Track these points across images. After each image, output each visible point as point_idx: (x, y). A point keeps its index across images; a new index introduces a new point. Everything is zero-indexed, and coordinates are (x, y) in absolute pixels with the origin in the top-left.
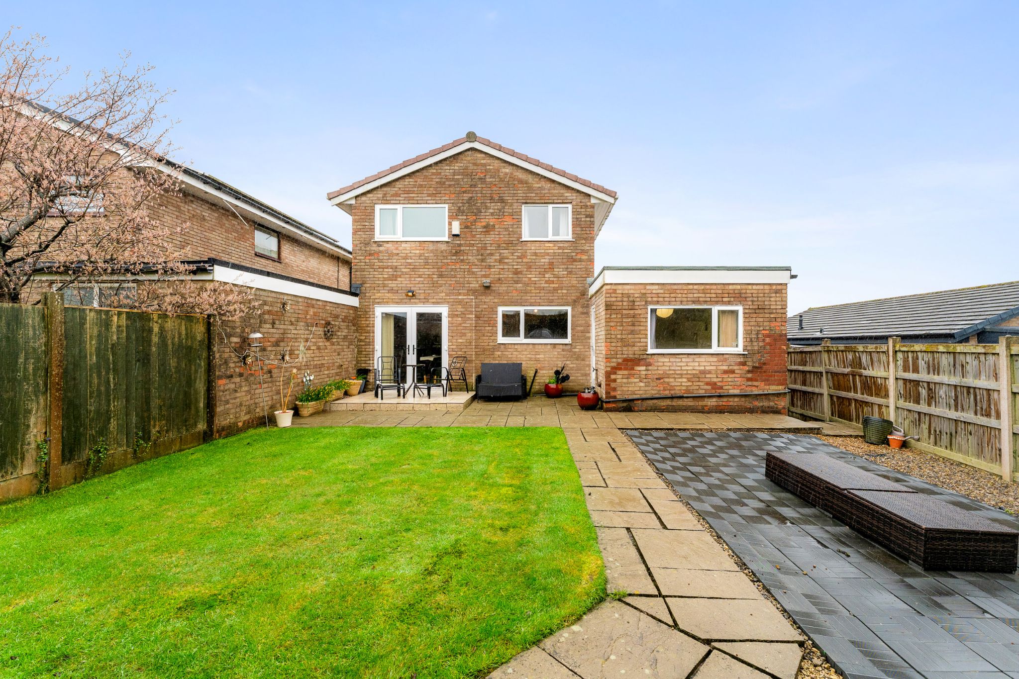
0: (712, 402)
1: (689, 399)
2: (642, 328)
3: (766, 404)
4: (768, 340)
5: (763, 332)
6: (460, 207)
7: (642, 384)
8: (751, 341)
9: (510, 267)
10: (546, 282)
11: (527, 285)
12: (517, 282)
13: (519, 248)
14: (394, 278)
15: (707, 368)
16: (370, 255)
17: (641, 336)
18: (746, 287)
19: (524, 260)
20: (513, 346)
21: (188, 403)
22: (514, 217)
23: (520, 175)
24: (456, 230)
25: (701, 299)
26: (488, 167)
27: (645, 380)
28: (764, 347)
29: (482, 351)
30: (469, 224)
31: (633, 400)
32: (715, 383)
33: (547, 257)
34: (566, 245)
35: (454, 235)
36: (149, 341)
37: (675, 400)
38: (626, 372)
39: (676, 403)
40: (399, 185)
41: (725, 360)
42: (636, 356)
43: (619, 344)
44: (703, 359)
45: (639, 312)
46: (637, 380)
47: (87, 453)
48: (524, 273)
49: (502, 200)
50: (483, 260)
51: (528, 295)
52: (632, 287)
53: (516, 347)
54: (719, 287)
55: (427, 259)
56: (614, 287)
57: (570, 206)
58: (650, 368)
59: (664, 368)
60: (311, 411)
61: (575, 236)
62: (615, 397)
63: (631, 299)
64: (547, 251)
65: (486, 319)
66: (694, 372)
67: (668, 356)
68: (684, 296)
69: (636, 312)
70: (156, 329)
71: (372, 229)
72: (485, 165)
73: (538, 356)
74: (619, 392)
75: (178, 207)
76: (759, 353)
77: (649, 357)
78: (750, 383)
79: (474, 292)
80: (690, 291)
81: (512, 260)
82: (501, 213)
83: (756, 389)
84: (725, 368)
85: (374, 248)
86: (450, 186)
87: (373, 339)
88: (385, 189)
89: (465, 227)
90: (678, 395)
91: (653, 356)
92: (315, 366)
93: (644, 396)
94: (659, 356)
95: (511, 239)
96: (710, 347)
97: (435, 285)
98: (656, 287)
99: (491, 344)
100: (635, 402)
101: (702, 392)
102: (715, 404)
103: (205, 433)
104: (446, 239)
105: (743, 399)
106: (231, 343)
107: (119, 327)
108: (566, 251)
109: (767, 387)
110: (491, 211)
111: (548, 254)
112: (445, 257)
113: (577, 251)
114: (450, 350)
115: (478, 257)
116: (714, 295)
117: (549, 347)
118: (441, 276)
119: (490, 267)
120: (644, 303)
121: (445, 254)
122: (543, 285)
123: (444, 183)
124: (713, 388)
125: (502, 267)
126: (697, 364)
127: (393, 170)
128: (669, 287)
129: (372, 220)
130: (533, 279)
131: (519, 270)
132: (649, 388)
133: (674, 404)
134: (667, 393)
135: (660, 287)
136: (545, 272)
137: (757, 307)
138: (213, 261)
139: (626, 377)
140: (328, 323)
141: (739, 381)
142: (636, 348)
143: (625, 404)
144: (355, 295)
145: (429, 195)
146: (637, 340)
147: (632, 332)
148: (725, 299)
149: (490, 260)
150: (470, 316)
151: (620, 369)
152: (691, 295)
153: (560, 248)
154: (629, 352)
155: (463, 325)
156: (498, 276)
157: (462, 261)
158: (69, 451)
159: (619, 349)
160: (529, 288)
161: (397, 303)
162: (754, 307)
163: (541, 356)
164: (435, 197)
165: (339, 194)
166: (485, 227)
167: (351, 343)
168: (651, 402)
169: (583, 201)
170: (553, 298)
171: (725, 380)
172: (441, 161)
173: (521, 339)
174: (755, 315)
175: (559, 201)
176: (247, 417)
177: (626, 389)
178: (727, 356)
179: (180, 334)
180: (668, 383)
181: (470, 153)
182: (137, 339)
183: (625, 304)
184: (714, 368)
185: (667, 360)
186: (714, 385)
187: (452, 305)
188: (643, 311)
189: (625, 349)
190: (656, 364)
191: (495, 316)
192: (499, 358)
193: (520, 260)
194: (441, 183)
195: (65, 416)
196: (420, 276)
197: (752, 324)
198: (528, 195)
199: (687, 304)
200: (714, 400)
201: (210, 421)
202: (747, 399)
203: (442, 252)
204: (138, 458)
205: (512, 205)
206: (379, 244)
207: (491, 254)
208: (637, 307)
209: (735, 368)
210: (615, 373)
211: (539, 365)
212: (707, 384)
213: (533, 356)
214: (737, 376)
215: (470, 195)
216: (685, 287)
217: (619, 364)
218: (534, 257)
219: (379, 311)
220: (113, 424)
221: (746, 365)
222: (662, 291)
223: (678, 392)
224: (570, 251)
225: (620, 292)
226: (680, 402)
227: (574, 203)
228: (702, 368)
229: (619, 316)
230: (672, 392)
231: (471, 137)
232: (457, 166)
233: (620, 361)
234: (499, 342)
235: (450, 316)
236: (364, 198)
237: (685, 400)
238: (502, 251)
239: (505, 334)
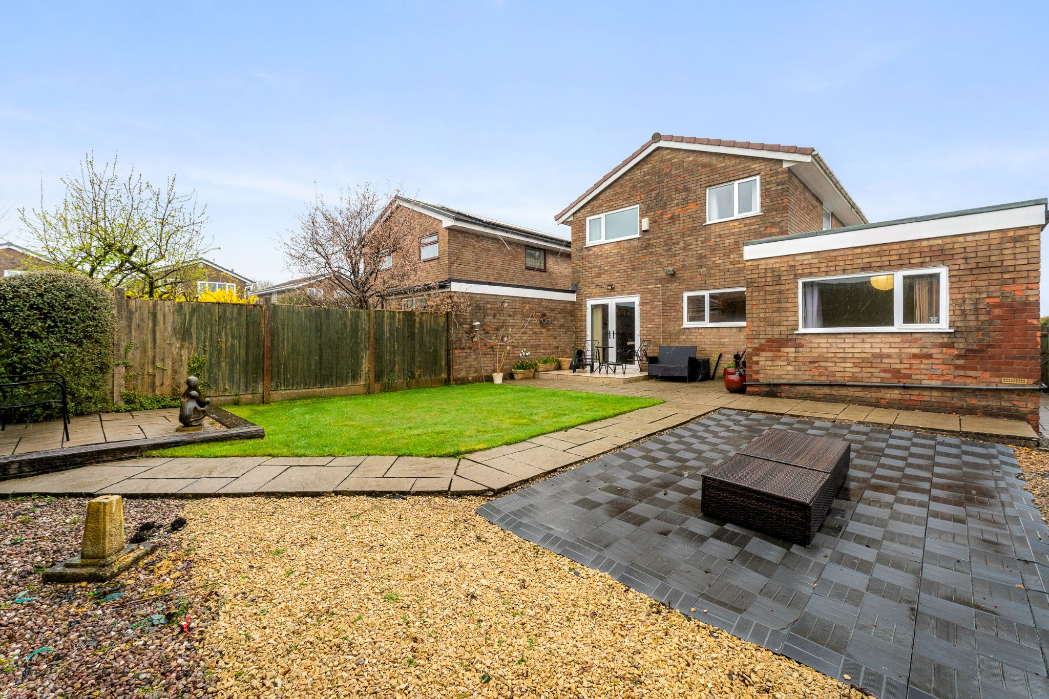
0: (895, 394)
1: (856, 389)
2: (790, 305)
3: (993, 403)
4: (997, 311)
5: (987, 300)
6: (648, 205)
7: (790, 368)
8: (964, 313)
9: (694, 253)
10: (731, 263)
11: (711, 268)
12: (701, 267)
13: (703, 232)
14: (599, 275)
15: (884, 351)
16: (583, 259)
17: (788, 314)
18: (954, 239)
19: (708, 244)
20: (697, 330)
21: (436, 361)
22: (698, 203)
23: (705, 159)
24: (645, 226)
25: (874, 264)
26: (673, 161)
27: (794, 364)
28: (990, 322)
29: (668, 335)
30: (657, 218)
31: (780, 385)
32: (898, 371)
33: (732, 237)
34: (753, 220)
35: (644, 231)
36: (414, 326)
37: (836, 388)
38: (770, 354)
39: (835, 391)
40: (602, 197)
41: (916, 340)
42: (783, 337)
43: (762, 324)
44: (877, 339)
45: (787, 287)
46: (785, 363)
47: (385, 380)
48: (709, 256)
49: (686, 189)
50: (668, 250)
51: (712, 278)
52: (779, 260)
53: (700, 331)
54: (904, 245)
55: (623, 255)
56: (756, 263)
57: (758, 178)
58: (801, 349)
59: (819, 350)
60: (520, 376)
61: (764, 208)
62: (757, 380)
63: (776, 274)
64: (732, 231)
65: (672, 305)
66: (864, 355)
67: (825, 336)
68: (847, 263)
69: (783, 287)
70: (418, 320)
71: (584, 238)
72: (670, 160)
73: (723, 340)
74: (762, 376)
75: (473, 246)
76: (978, 330)
77: (800, 337)
78: (961, 373)
79: (660, 280)
80: (859, 256)
81: (697, 247)
82: (686, 202)
83: (974, 381)
84: (916, 351)
85: (585, 253)
86: (641, 187)
87: (586, 327)
88: (592, 203)
89: (653, 222)
90: (840, 383)
91: (805, 337)
92: (532, 346)
93: (792, 382)
94: (813, 336)
95: (694, 225)
96: (890, 322)
97: (629, 278)
98: (809, 256)
99: (677, 328)
100: (782, 387)
101: (876, 381)
102: (899, 397)
103: (446, 380)
104: (638, 236)
105: (948, 394)
106: (463, 328)
107: (399, 319)
108: (753, 227)
109: (996, 380)
110: (676, 201)
111: (733, 234)
112: (637, 252)
113: (767, 225)
114: (641, 334)
115: (664, 248)
116: (895, 258)
117: (734, 330)
118: (633, 269)
119: (675, 255)
120: (792, 277)
121: (637, 250)
122: (727, 267)
123: (636, 186)
124: (893, 377)
125: (686, 254)
126: (868, 345)
127: (597, 186)
128: (826, 255)
129: (584, 231)
130: (717, 262)
131: (703, 255)
132: (801, 373)
133: (834, 392)
134: (824, 379)
135: (814, 256)
136: (730, 252)
137: (974, 266)
138: (451, 280)
139: (771, 359)
140: (544, 315)
141: (939, 369)
142: (782, 328)
143: (767, 389)
144: (573, 292)
145: (624, 200)
146: (784, 319)
147: (778, 310)
148: (913, 261)
149: (676, 249)
150: (658, 303)
151: (764, 350)
152: (859, 261)
153: (746, 225)
154: (774, 332)
155: (652, 312)
156: (682, 263)
157: (651, 253)
158: (378, 377)
159: (762, 329)
160: (713, 271)
161: (601, 296)
162: (969, 267)
163: (725, 340)
164: (629, 201)
165: (562, 215)
166: (670, 218)
167: (568, 330)
168: (802, 388)
169: (774, 168)
170: (739, 279)
171: (914, 367)
172: (632, 168)
173: (706, 323)
174: (972, 278)
175: (745, 175)
176: (475, 375)
177: (771, 372)
178: (919, 335)
179: (430, 322)
180: (826, 368)
181: (656, 152)
182: (408, 325)
183: (768, 279)
184: (897, 351)
185: (824, 341)
186: (896, 373)
187: (642, 293)
188: (792, 286)
189: (769, 328)
190: (809, 345)
191: (680, 302)
192: (683, 342)
193: (704, 245)
194: (634, 187)
195: (376, 361)
196: (618, 272)
197: (966, 290)
198: (711, 177)
199: (853, 273)
200: (897, 391)
201: (449, 374)
202: (955, 394)
203: (634, 248)
204: (409, 387)
205: (695, 191)
206: (589, 249)
207: (677, 243)
208: (784, 282)
209: (933, 351)
210: (758, 355)
211: (724, 349)
212: (885, 371)
213: (717, 340)
214: (937, 362)
215: (658, 191)
216: (849, 252)
217: (761, 345)
218: (718, 239)
219: (590, 303)
220: (397, 367)
221: (953, 347)
222: (816, 261)
223: (840, 379)
224: (757, 226)
225: (763, 267)
226: (843, 392)
227: (762, 173)
228: (878, 351)
229: (762, 293)
230: (831, 379)
231: (657, 137)
232: (646, 168)
233: (763, 341)
234: (685, 326)
235: (642, 304)
236: (578, 214)
237: (850, 389)
238: (686, 239)
239: (691, 319)
